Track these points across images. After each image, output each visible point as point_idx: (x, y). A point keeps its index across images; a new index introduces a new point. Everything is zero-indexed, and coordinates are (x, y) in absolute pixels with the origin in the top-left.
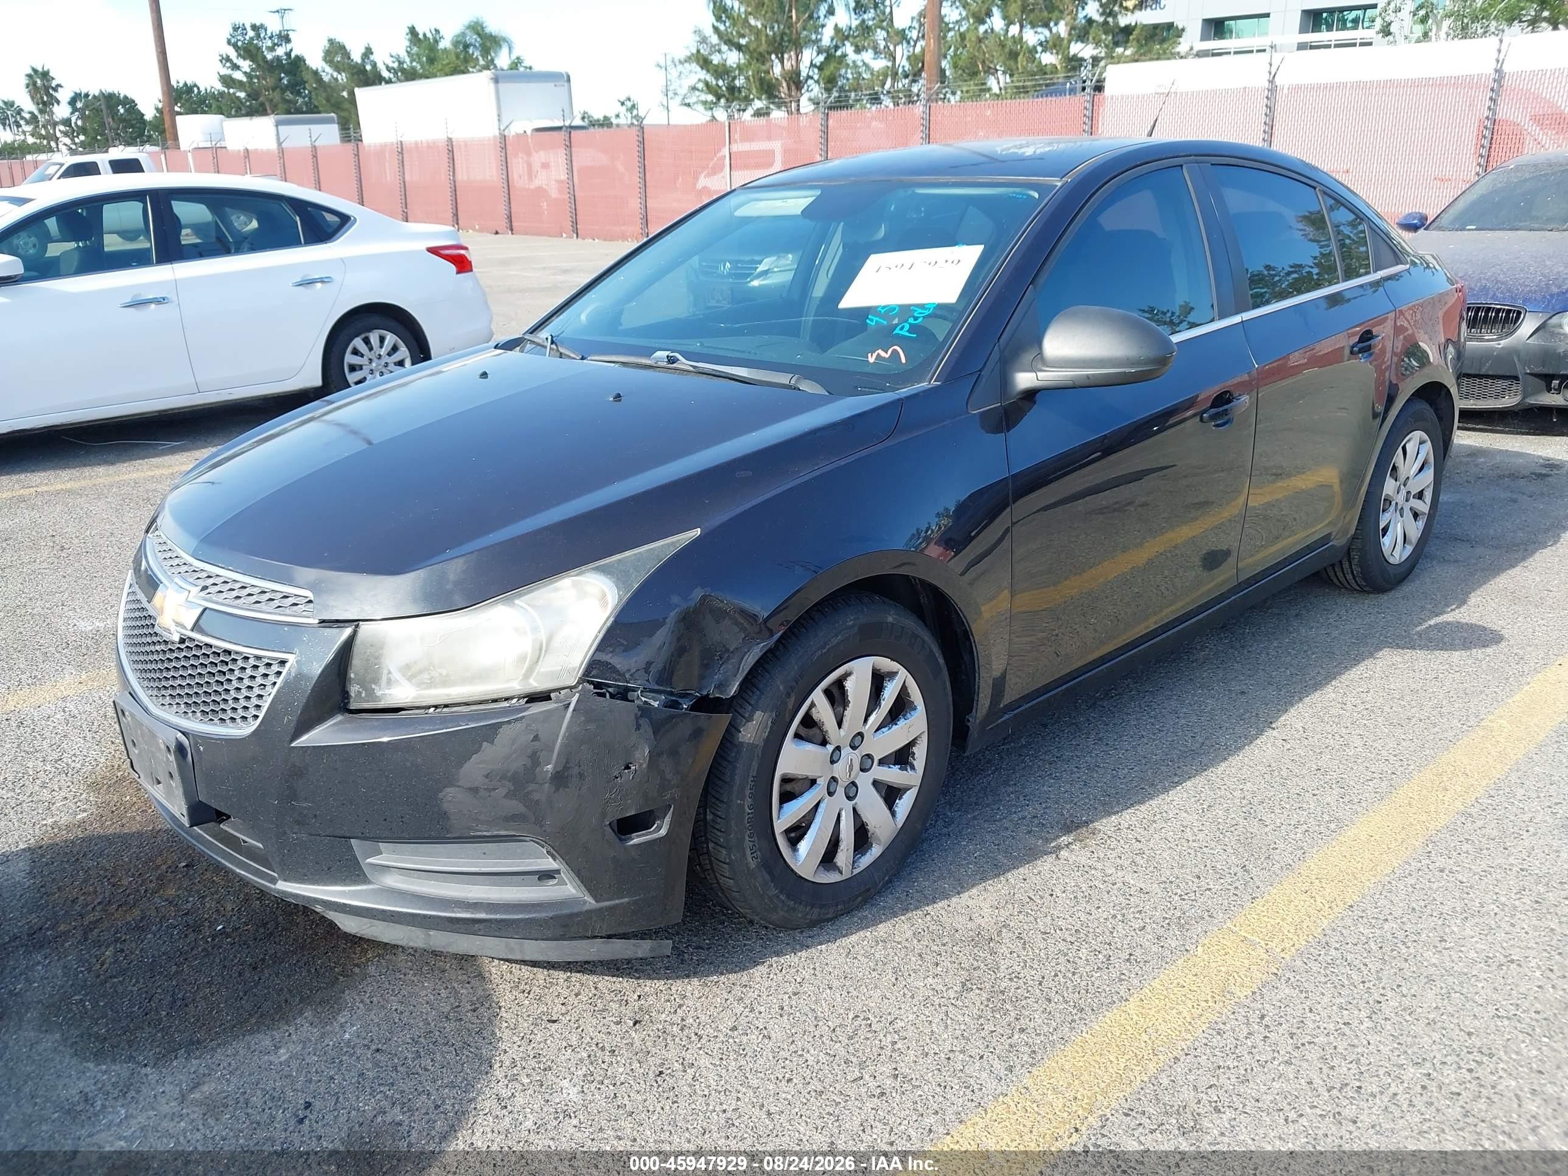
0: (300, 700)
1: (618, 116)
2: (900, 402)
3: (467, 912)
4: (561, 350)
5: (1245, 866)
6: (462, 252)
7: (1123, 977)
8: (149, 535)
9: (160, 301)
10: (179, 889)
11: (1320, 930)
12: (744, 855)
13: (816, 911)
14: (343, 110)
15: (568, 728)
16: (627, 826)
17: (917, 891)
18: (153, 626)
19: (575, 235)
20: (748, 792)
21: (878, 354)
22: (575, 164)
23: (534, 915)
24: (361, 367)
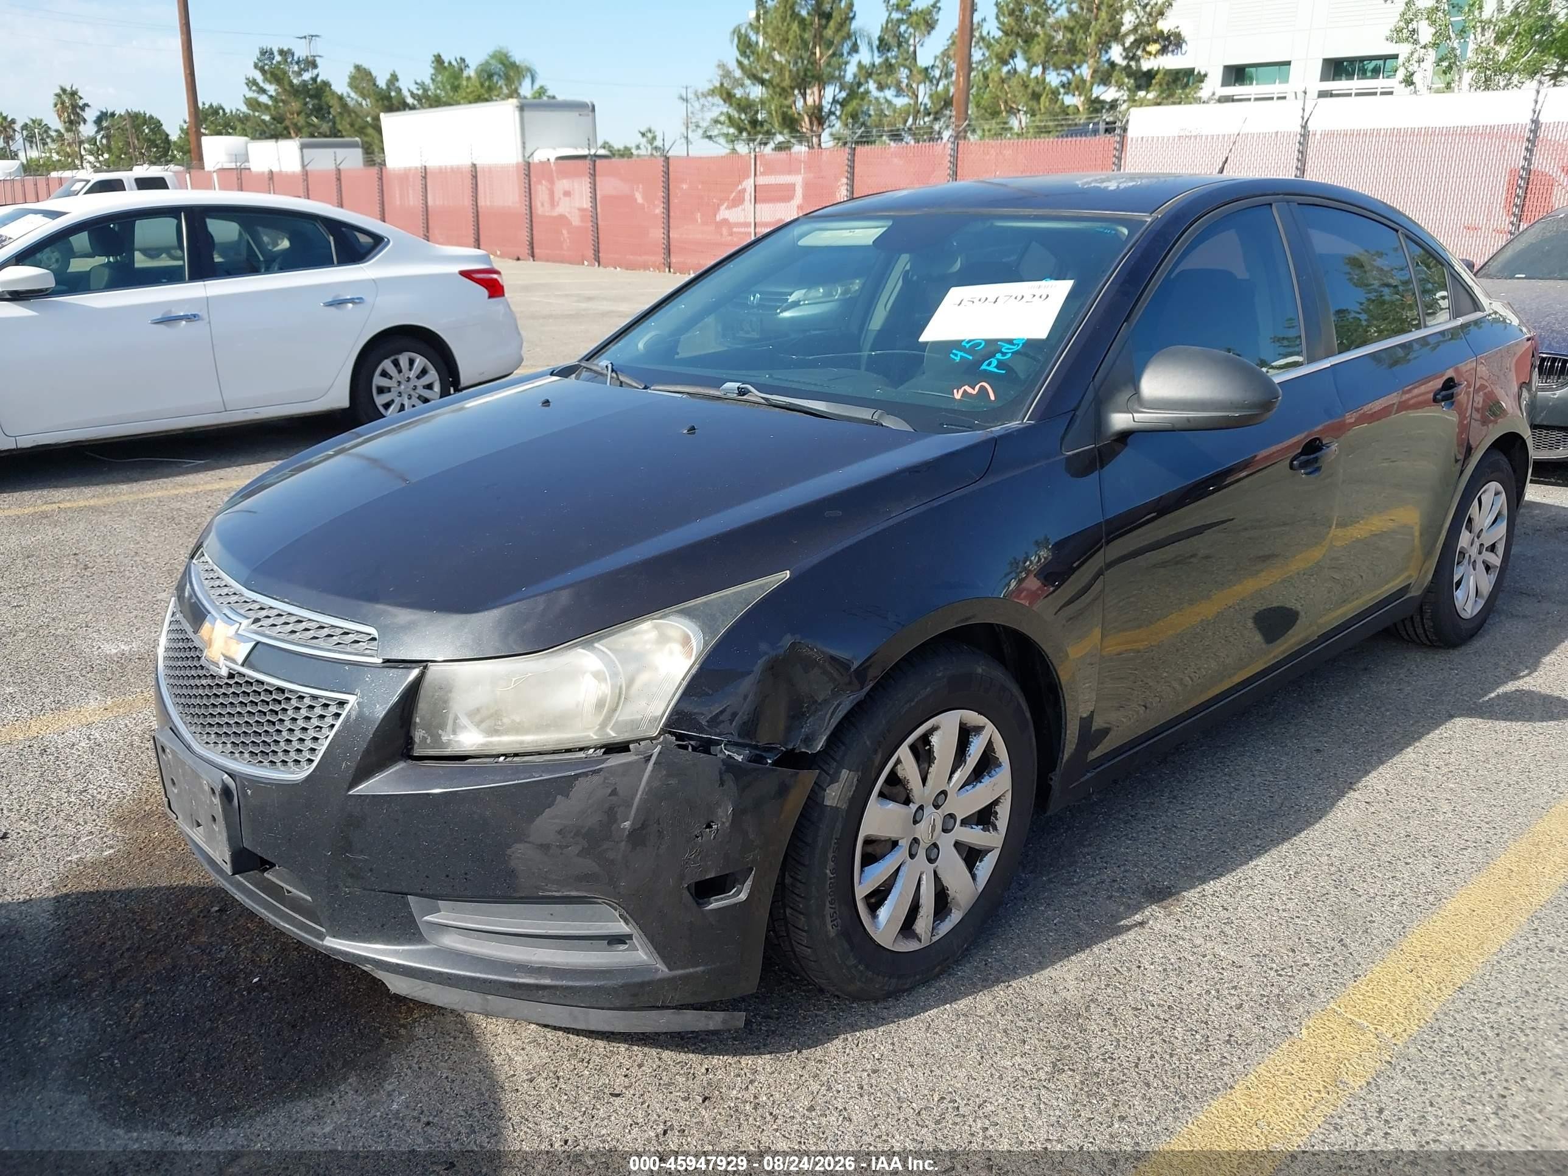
0: (361, 745)
1: (638, 147)
2: (995, 441)
3: (530, 977)
4: (622, 378)
5: (1342, 940)
6: (495, 276)
7: (1224, 1060)
8: (194, 561)
9: (191, 318)
10: (212, 936)
11: (1431, 1014)
12: (825, 924)
13: (894, 981)
14: (366, 135)
15: (648, 783)
16: (705, 889)
17: (996, 960)
18: (199, 658)
19: (597, 264)
20: (830, 855)
21: (965, 391)
22: (598, 192)
23: (602, 983)
24: (389, 390)
